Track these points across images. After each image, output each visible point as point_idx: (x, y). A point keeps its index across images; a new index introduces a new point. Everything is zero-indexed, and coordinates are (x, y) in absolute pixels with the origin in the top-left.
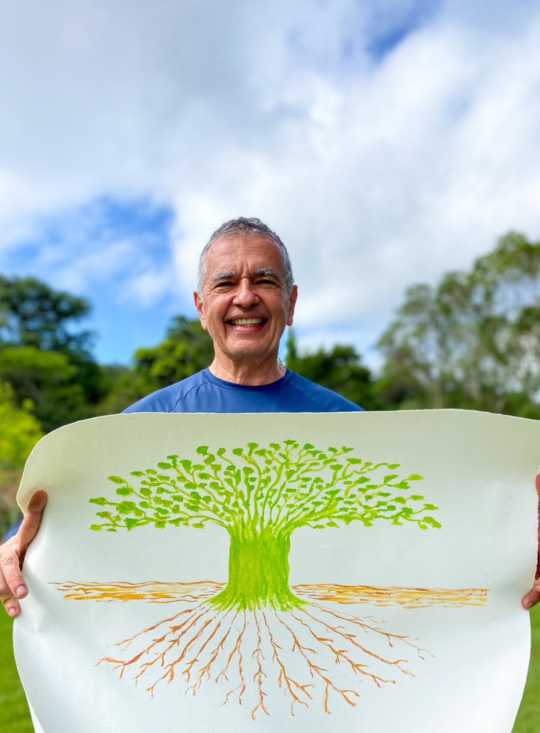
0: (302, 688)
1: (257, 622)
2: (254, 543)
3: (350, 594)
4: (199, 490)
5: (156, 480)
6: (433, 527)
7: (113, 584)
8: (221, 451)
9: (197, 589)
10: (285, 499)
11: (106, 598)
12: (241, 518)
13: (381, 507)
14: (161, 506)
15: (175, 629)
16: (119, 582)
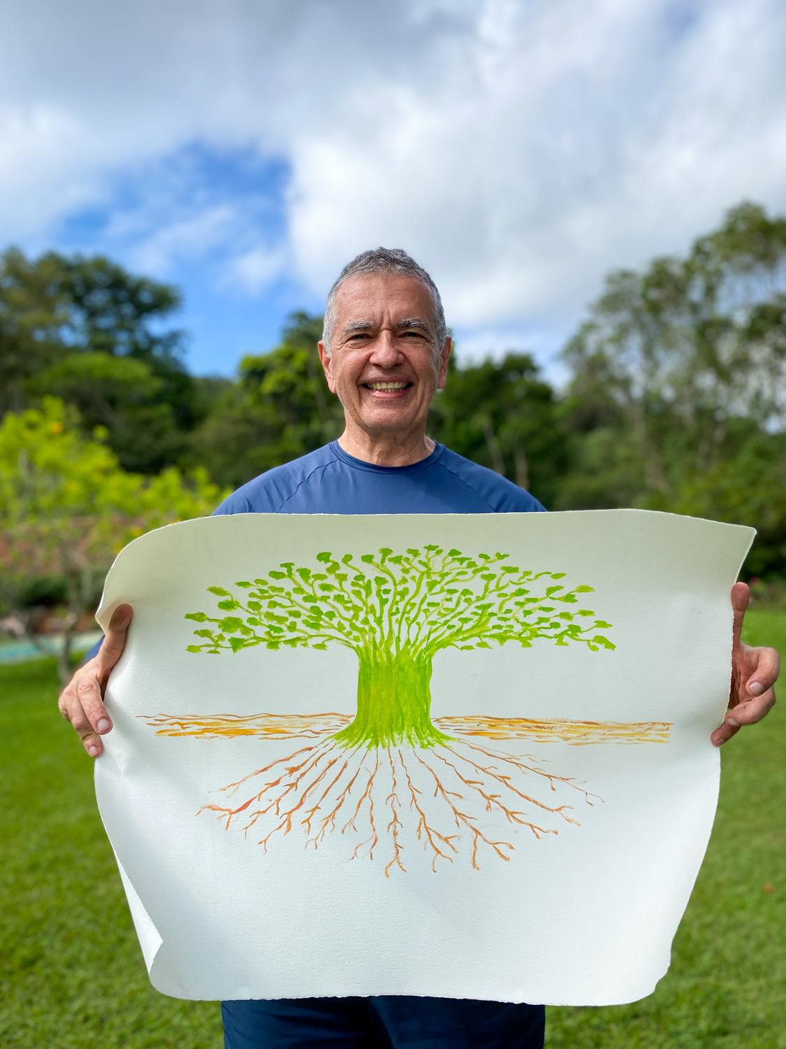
0: (446, 840)
1: (391, 762)
2: (387, 667)
3: (505, 728)
4: (320, 604)
5: (267, 592)
6: (606, 647)
7: (216, 717)
8: (347, 558)
9: (319, 723)
10: (426, 614)
11: (207, 734)
12: (372, 637)
13: (543, 625)
14: (274, 623)
15: (293, 770)
16: (223, 715)
